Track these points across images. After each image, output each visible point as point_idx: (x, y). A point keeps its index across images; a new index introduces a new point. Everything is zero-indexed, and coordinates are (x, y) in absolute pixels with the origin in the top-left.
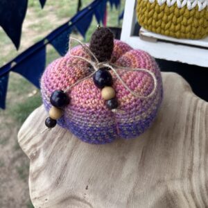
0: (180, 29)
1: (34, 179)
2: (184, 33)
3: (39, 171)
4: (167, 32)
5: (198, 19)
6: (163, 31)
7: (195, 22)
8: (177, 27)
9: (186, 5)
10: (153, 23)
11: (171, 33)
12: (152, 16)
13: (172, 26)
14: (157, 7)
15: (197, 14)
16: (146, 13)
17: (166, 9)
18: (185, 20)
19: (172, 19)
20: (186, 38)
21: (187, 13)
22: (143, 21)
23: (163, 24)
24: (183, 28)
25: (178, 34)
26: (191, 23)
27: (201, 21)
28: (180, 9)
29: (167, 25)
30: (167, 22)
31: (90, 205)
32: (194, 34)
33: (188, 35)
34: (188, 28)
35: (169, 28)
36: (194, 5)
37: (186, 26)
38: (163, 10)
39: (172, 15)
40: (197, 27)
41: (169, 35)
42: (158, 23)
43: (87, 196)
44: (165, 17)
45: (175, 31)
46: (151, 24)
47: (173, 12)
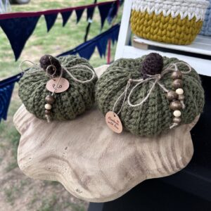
0: (166, 34)
2: (170, 37)
4: (155, 36)
5: (181, 26)
6: (151, 36)
7: (178, 28)
8: (164, 32)
9: (170, 15)
10: (144, 30)
12: (143, 23)
13: (160, 32)
14: (147, 16)
15: (179, 21)
16: (138, 21)
17: (154, 17)
18: (169, 26)
19: (159, 25)
20: (171, 43)
21: (171, 20)
22: (135, 29)
23: (152, 30)
24: (168, 33)
25: (164, 38)
26: (175, 29)
27: (183, 28)
28: (166, 17)
29: (155, 31)
30: (155, 28)
31: (68, 162)
32: (178, 39)
33: (173, 39)
34: (173, 33)
35: (157, 33)
36: (177, 14)
37: (171, 31)
38: (152, 18)
39: (159, 22)
40: (180, 33)
42: (148, 29)
43: (66, 155)
44: (153, 24)
46: (142, 30)
47: (160, 19)
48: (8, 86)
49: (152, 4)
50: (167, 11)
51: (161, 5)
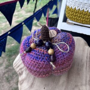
0: (85, 20)
1: (21, 84)
2: (87, 22)
3: (23, 80)
4: (79, 21)
6: (77, 21)
8: (84, 19)
9: (88, 11)
10: (74, 17)
11: (81, 22)
12: (73, 14)
13: (82, 19)
14: (75, 11)
16: (71, 13)
17: (80, 12)
18: (87, 17)
19: (82, 16)
20: (87, 24)
21: (88, 14)
23: (78, 18)
24: (86, 20)
25: (84, 22)
28: (85, 12)
30: (79, 17)
35: (80, 20)
38: (78, 12)
39: (82, 14)
41: (80, 23)
42: (76, 17)
44: (79, 15)
45: (83, 21)
46: (72, 17)
47: (83, 13)
48: (5, 38)
49: (79, 5)
50: (86, 9)
51: (84, 6)
